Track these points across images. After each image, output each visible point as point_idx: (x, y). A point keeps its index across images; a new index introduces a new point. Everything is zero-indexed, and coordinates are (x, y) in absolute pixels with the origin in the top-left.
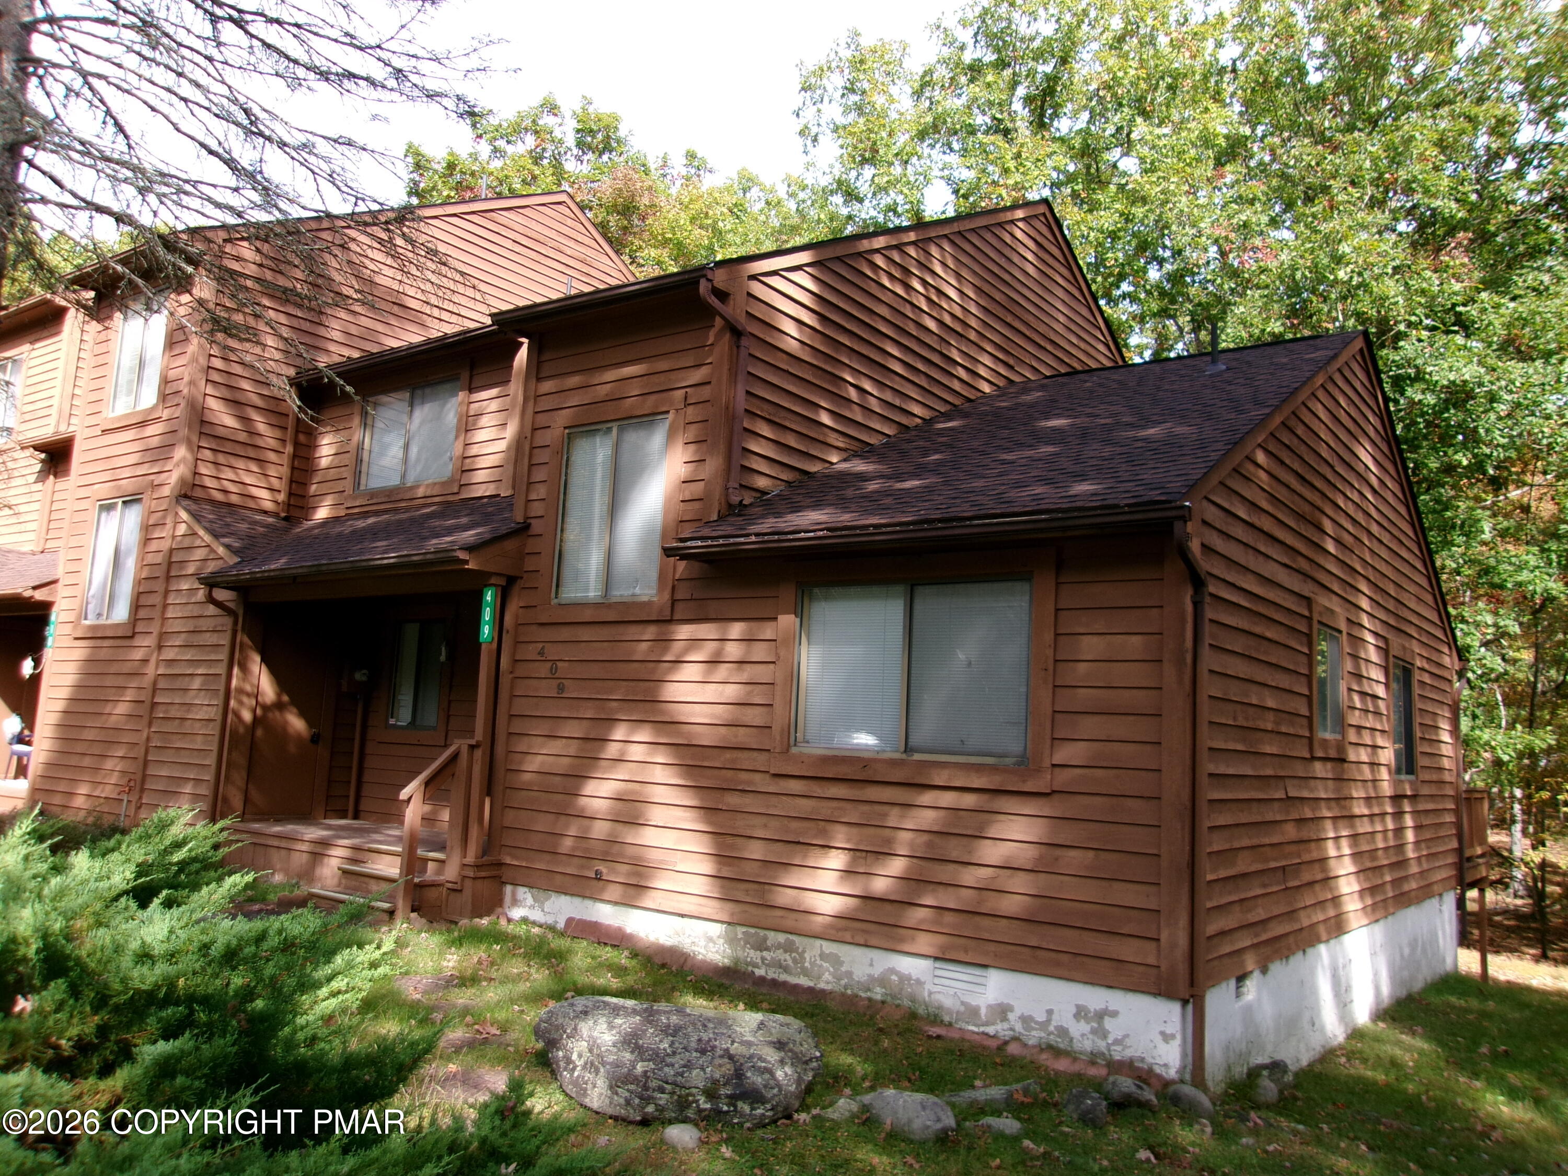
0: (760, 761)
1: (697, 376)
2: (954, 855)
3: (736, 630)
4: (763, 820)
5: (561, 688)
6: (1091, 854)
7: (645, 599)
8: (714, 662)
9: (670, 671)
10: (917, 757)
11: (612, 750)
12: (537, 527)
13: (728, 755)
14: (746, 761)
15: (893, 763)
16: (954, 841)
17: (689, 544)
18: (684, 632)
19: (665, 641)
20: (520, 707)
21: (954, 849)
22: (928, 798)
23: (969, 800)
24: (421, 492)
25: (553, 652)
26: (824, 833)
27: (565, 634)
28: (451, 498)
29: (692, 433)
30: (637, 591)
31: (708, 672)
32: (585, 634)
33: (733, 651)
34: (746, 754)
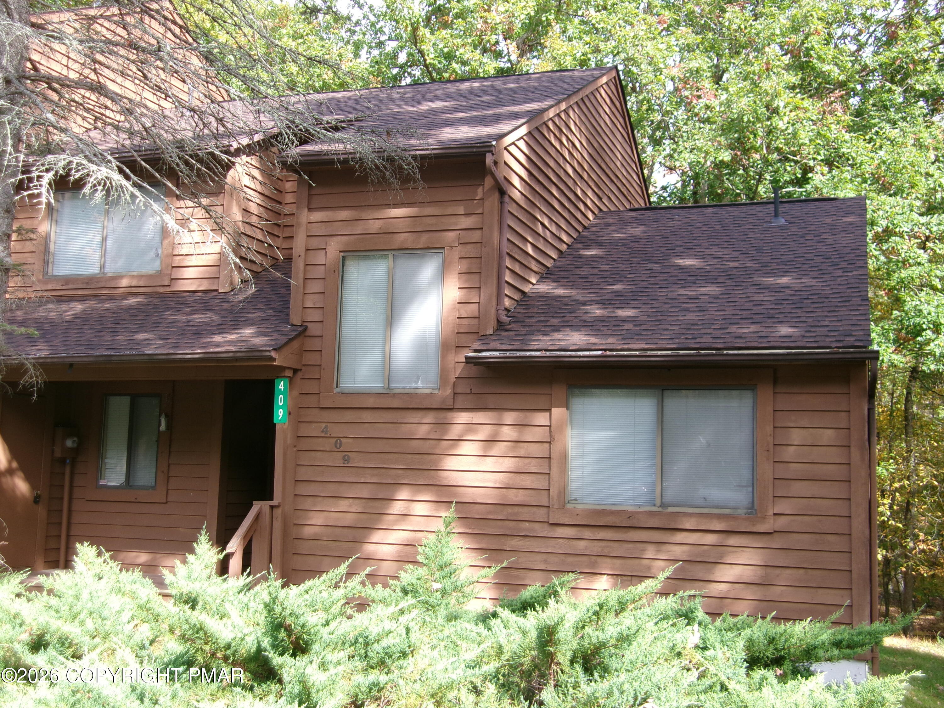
0: (540, 514)
1: (466, 222)
2: (700, 576)
3: (510, 417)
4: (544, 556)
5: (346, 459)
6: (802, 571)
7: (428, 391)
8: (491, 441)
9: (453, 447)
10: (670, 509)
11: (397, 507)
12: (314, 329)
13: (510, 510)
14: (525, 513)
15: (651, 514)
16: (699, 567)
17: (484, 354)
18: (463, 417)
19: (444, 425)
20: (304, 473)
21: (699, 572)
22: (680, 537)
23: (710, 539)
24: (125, 282)
25: (336, 431)
26: (593, 565)
27: (349, 416)
28: (162, 290)
29: (463, 266)
30: (420, 384)
31: (485, 449)
32: (367, 416)
33: (507, 433)
34: (526, 509)
